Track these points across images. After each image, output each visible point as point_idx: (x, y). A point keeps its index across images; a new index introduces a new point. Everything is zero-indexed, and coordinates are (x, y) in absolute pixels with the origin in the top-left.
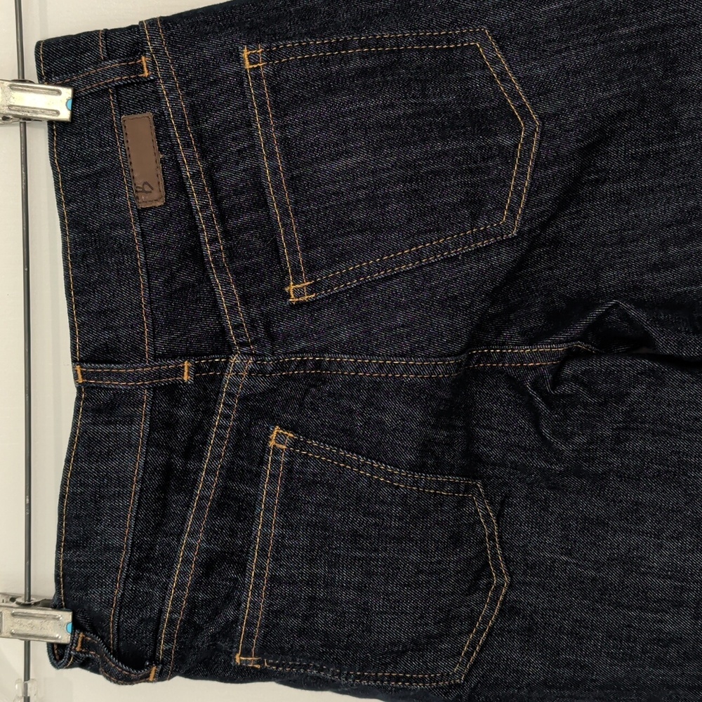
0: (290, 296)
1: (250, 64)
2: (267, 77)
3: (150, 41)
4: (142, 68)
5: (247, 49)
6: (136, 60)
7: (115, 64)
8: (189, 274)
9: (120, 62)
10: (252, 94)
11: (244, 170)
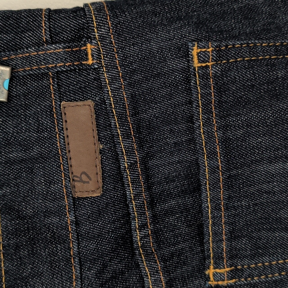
0: (209, 278)
1: (199, 62)
2: (215, 76)
3: (97, 28)
4: (87, 55)
5: (198, 46)
6: (81, 46)
7: (59, 49)
8: (119, 262)
9: (64, 48)
10: (198, 93)
11: (179, 162)
